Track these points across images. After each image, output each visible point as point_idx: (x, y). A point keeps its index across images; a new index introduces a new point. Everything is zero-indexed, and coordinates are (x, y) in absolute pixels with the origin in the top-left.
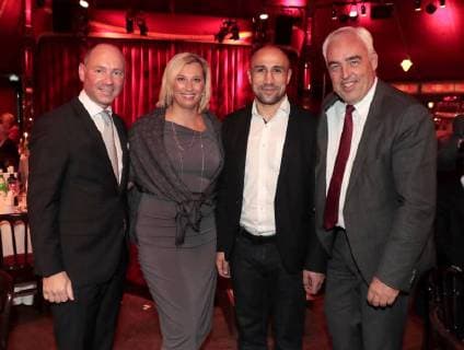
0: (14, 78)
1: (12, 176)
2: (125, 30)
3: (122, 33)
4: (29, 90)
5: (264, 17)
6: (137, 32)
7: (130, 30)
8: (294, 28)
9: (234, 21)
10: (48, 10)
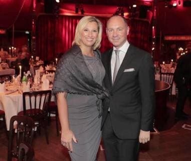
0: (27, 32)
1: (29, 75)
2: (75, 12)
3: (74, 13)
4: (34, 38)
5: (135, 6)
6: (80, 13)
7: (77, 12)
8: (148, 11)
9: (122, 8)
10: (42, 4)
